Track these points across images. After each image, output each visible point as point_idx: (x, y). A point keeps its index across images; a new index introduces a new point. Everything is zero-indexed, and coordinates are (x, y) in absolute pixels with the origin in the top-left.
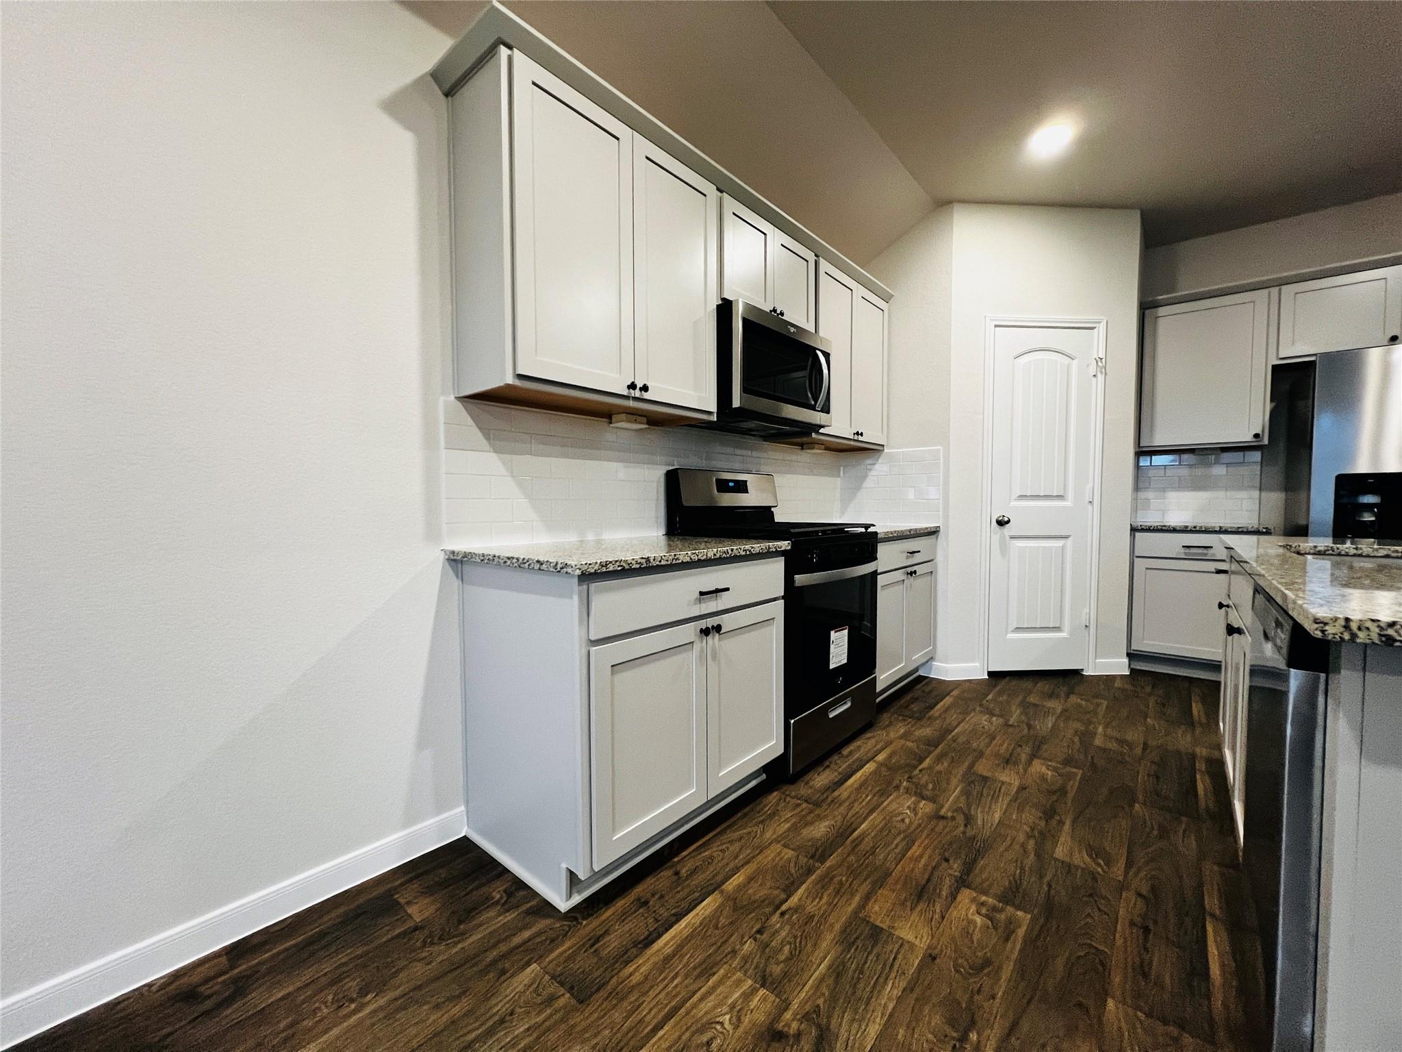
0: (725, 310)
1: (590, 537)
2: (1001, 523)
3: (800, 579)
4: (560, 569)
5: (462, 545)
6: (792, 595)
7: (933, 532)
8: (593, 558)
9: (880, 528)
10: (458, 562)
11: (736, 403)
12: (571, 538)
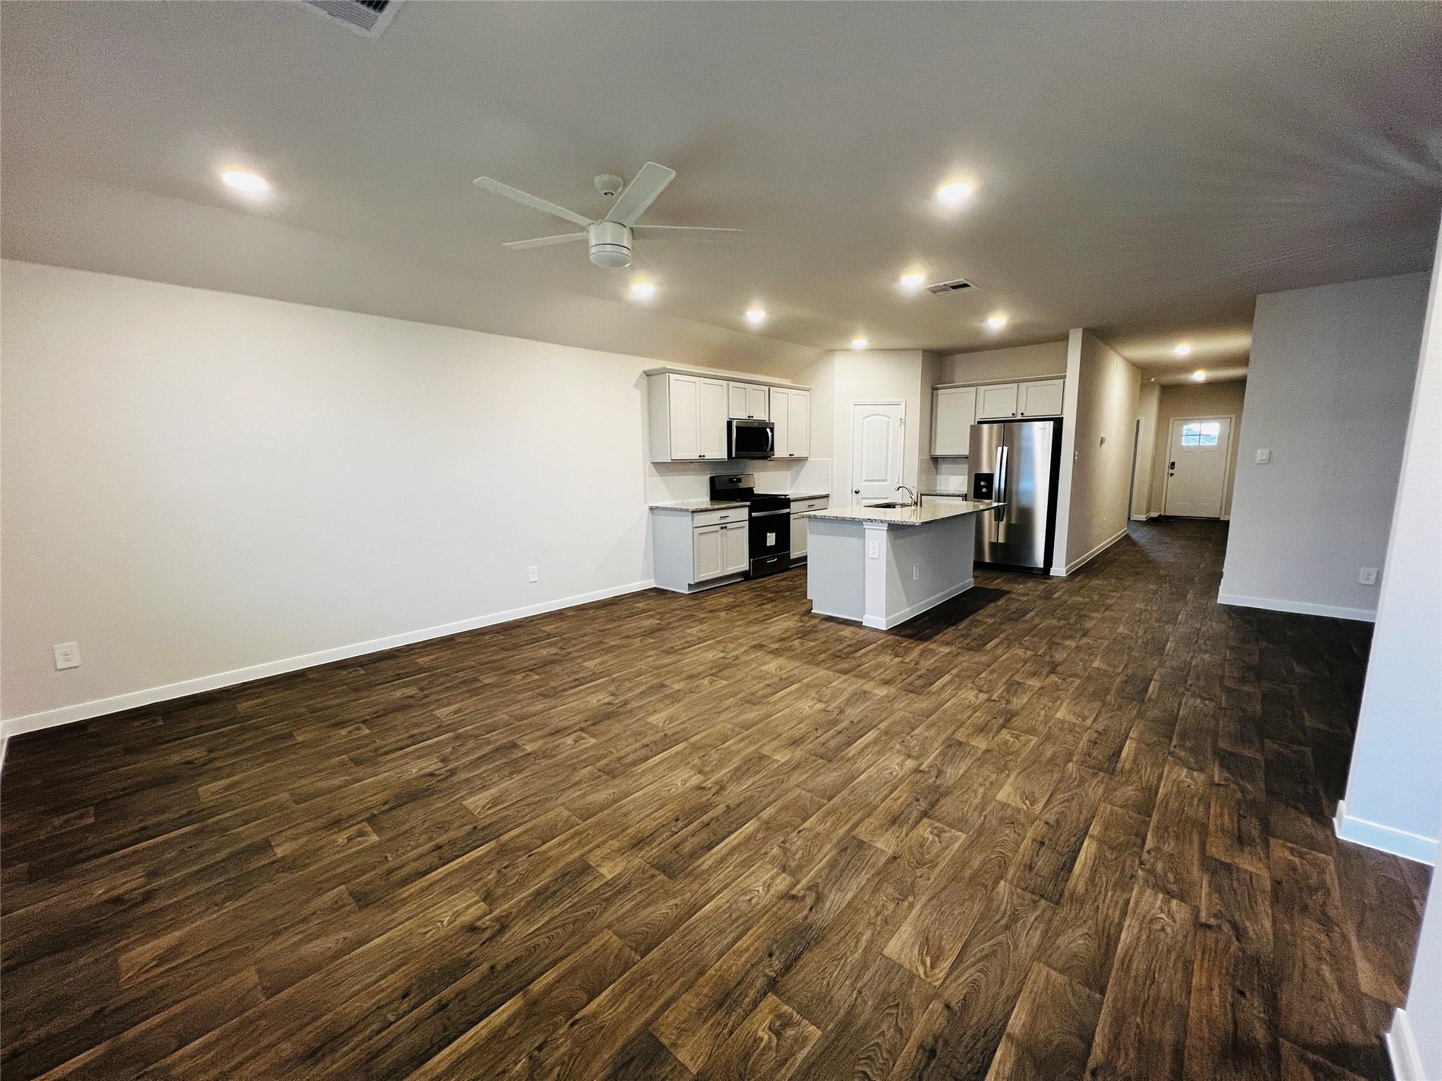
0: (729, 424)
1: (686, 501)
2: (857, 492)
3: (754, 514)
4: (687, 510)
5: (655, 504)
6: (751, 519)
7: (827, 496)
8: (694, 508)
9: (791, 497)
10: (652, 509)
11: (734, 455)
12: (681, 502)
